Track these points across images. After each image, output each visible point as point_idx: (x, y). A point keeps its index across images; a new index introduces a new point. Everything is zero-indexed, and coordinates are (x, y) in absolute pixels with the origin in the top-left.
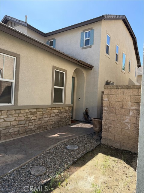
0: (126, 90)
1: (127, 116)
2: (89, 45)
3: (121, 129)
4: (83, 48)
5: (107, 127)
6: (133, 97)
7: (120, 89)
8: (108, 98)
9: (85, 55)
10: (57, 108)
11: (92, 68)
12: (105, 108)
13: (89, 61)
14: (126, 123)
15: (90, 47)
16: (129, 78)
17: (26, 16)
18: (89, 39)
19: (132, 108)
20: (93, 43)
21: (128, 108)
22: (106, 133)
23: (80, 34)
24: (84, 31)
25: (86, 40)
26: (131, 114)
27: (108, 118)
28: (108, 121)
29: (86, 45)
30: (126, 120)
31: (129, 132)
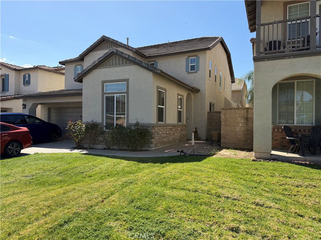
0: (236, 111)
1: (238, 127)
2: (194, 70)
3: (234, 136)
4: (189, 73)
5: (224, 135)
6: (241, 114)
7: (232, 110)
8: (225, 116)
9: (191, 79)
10: (180, 127)
11: (199, 91)
12: (223, 123)
13: (195, 85)
14: (237, 131)
15: (196, 72)
16: (225, 97)
17: (127, 38)
18: (194, 65)
19: (241, 121)
20: (199, 69)
21: (238, 121)
22: (224, 139)
23: (185, 60)
24: (189, 57)
25: (191, 66)
26: (240, 125)
27: (225, 129)
28: (225, 131)
29: (191, 70)
30: (238, 129)
31: (239, 137)
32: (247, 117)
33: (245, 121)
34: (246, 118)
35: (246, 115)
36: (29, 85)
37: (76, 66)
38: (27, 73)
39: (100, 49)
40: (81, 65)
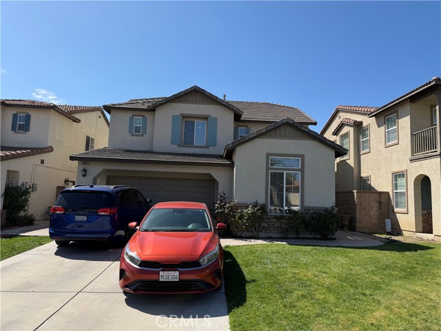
1: (372, 211)
8: (360, 199)
12: (358, 207)
22: (359, 224)
26: (374, 209)
27: (360, 213)
30: (372, 214)
31: (374, 221)
32: (380, 201)
33: (379, 205)
35: (379, 199)
36: (27, 133)
37: (133, 116)
38: (22, 113)
39: (184, 102)
40: (143, 116)
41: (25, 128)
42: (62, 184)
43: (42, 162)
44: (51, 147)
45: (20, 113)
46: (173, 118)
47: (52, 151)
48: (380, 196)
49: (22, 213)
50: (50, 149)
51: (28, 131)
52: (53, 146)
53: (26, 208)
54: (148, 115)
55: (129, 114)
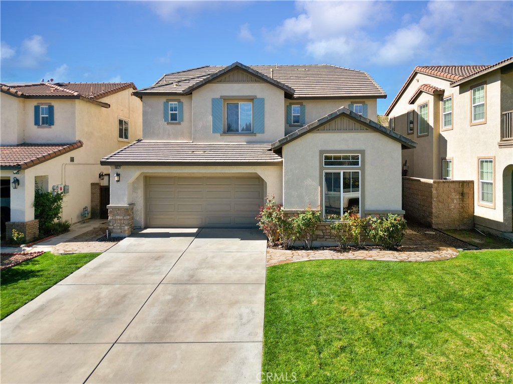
0: (451, 184)
1: (452, 203)
3: (448, 214)
5: (436, 214)
6: (456, 189)
7: (446, 184)
8: (437, 190)
12: (435, 199)
19: (456, 197)
21: (453, 197)
26: (455, 201)
27: (437, 207)
28: (438, 209)
30: (452, 207)
31: (454, 216)
32: (463, 192)
33: (461, 197)
34: (462, 194)
35: (461, 189)
36: (52, 126)
37: (168, 101)
38: (44, 105)
39: (225, 81)
40: (179, 101)
41: (49, 121)
42: (96, 180)
43: (72, 160)
44: (80, 142)
45: (42, 104)
46: (212, 101)
47: (81, 146)
48: (463, 185)
49: (56, 220)
50: (79, 144)
51: (53, 125)
52: (82, 140)
53: (59, 215)
54: (184, 100)
55: (163, 99)
